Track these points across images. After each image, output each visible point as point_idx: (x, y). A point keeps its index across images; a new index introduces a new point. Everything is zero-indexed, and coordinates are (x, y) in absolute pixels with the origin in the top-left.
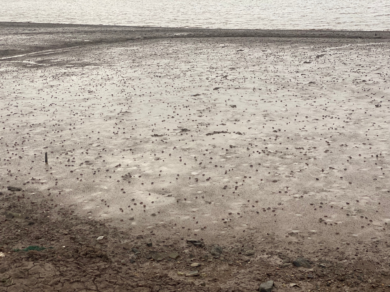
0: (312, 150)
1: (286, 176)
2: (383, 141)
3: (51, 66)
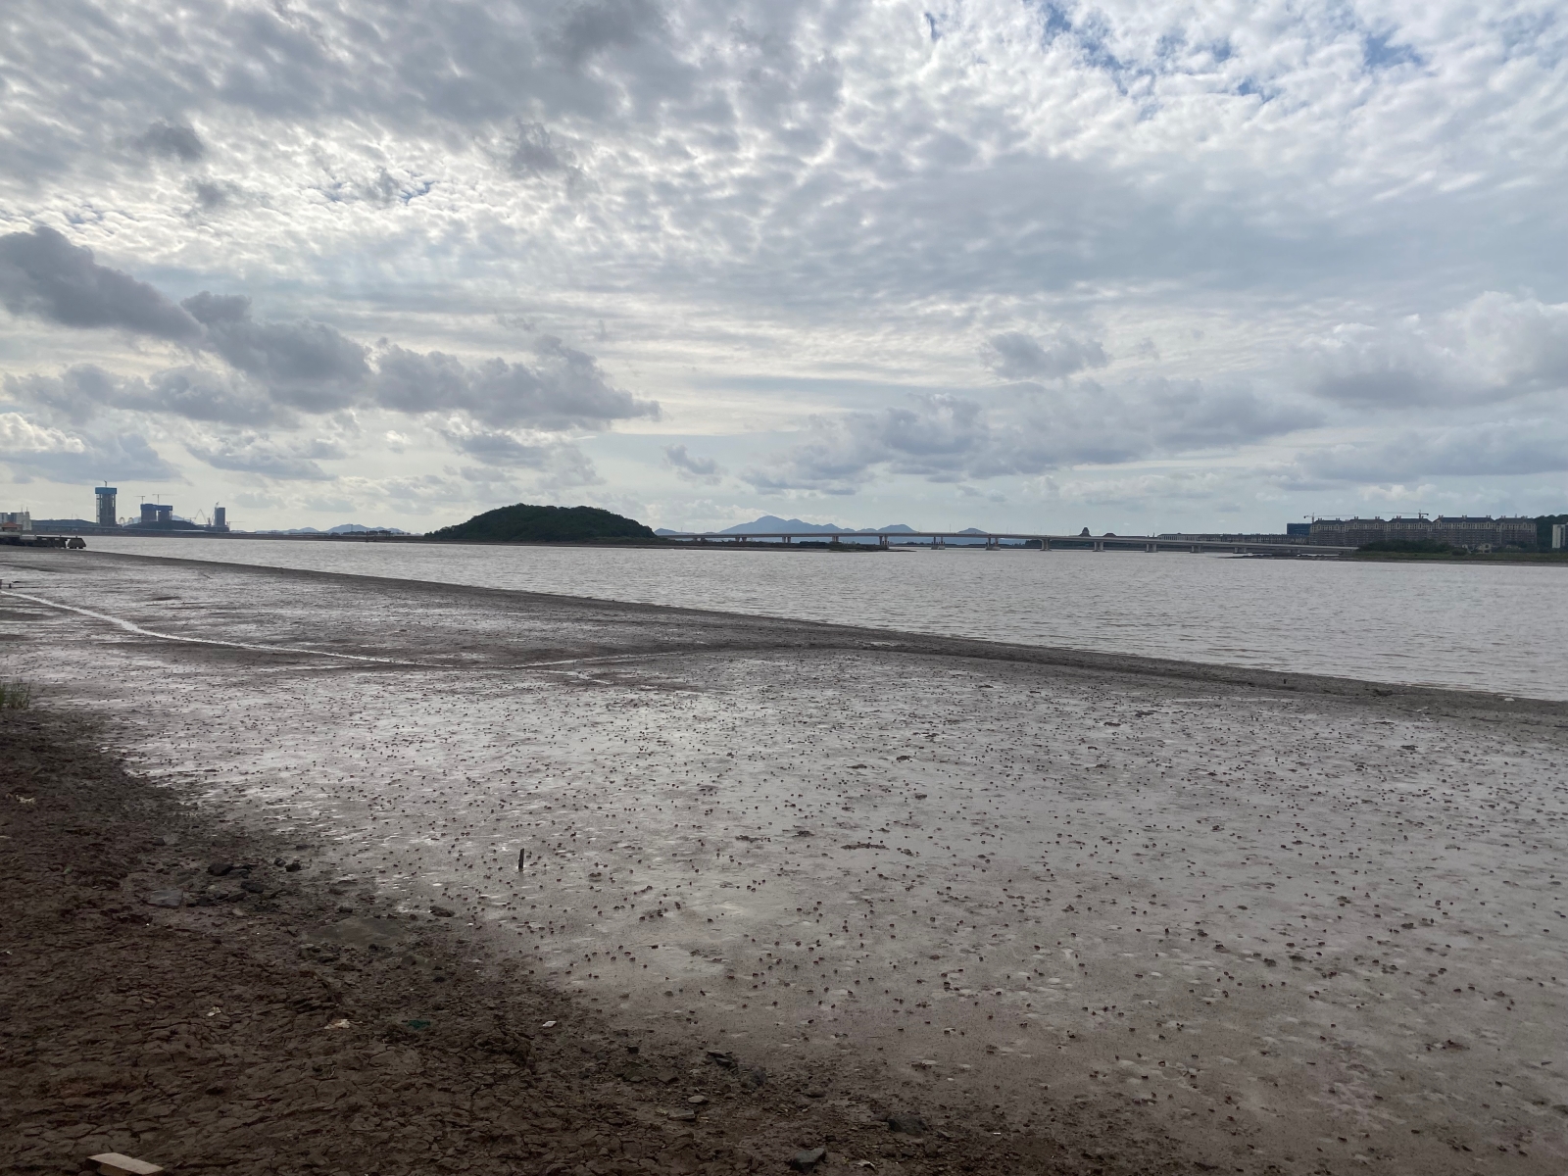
0: (1041, 903)
1: (962, 951)
2: (1193, 901)
3: (614, 685)
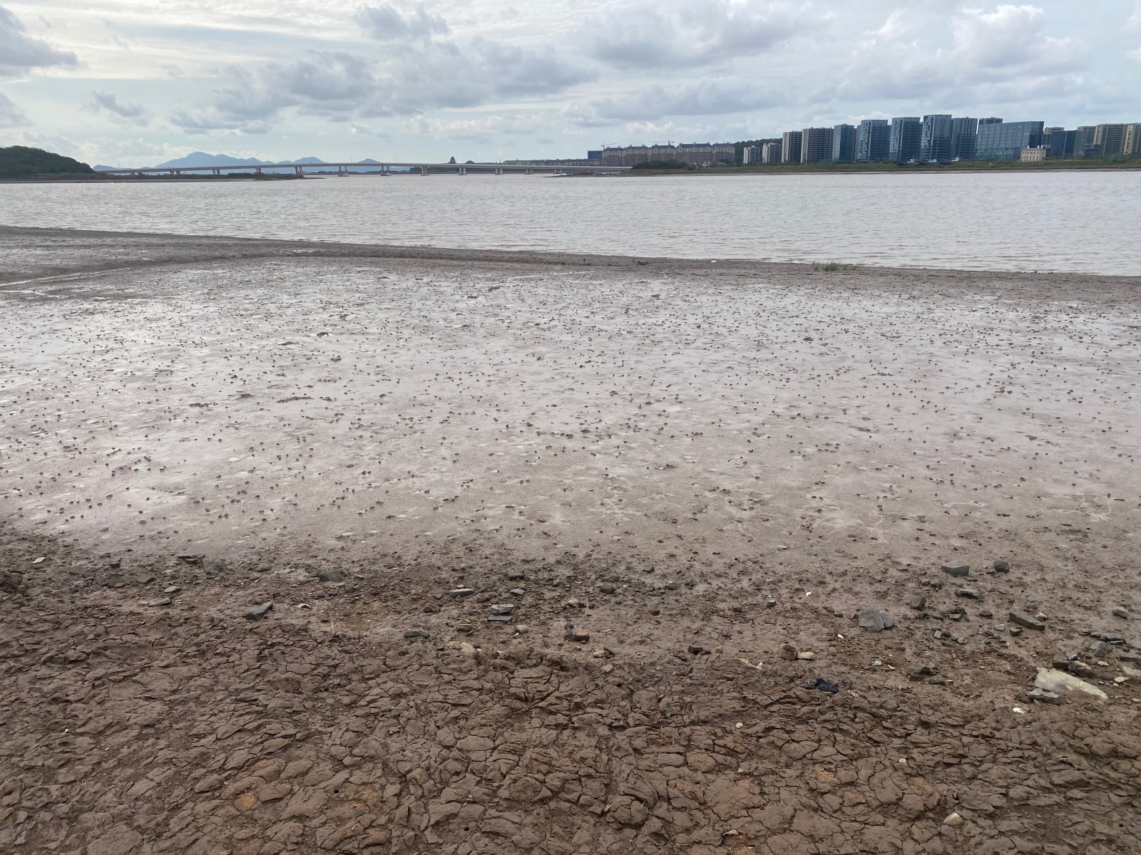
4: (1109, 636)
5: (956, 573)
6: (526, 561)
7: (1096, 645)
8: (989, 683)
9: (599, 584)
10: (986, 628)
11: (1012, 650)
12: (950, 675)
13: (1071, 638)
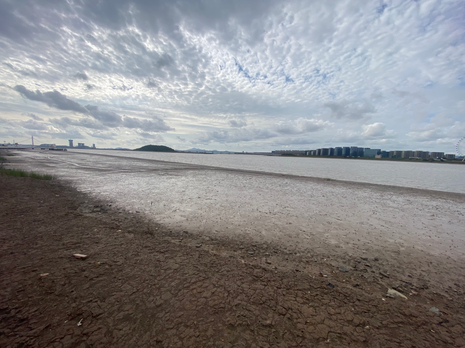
4: (407, 282)
5: (364, 259)
6: (256, 242)
7: (404, 284)
8: (374, 291)
9: (273, 250)
10: (373, 275)
11: (381, 282)
12: (364, 287)
13: (397, 281)
